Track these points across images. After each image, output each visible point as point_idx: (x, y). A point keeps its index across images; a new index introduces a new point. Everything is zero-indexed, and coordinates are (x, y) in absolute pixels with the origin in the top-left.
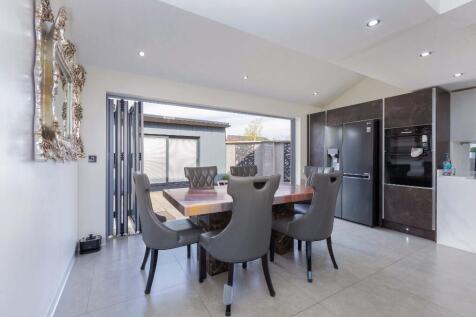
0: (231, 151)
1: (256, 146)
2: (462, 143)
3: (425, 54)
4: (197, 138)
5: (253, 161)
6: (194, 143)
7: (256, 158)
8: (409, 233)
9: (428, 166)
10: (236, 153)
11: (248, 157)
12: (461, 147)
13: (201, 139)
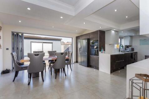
0: (63, 47)
1: (70, 45)
2: (110, 45)
3: (84, 23)
4: (52, 43)
5: (69, 50)
6: (51, 44)
7: (70, 49)
8: (95, 68)
9: (98, 51)
10: (64, 47)
11: (68, 48)
12: (110, 46)
13: (53, 43)
